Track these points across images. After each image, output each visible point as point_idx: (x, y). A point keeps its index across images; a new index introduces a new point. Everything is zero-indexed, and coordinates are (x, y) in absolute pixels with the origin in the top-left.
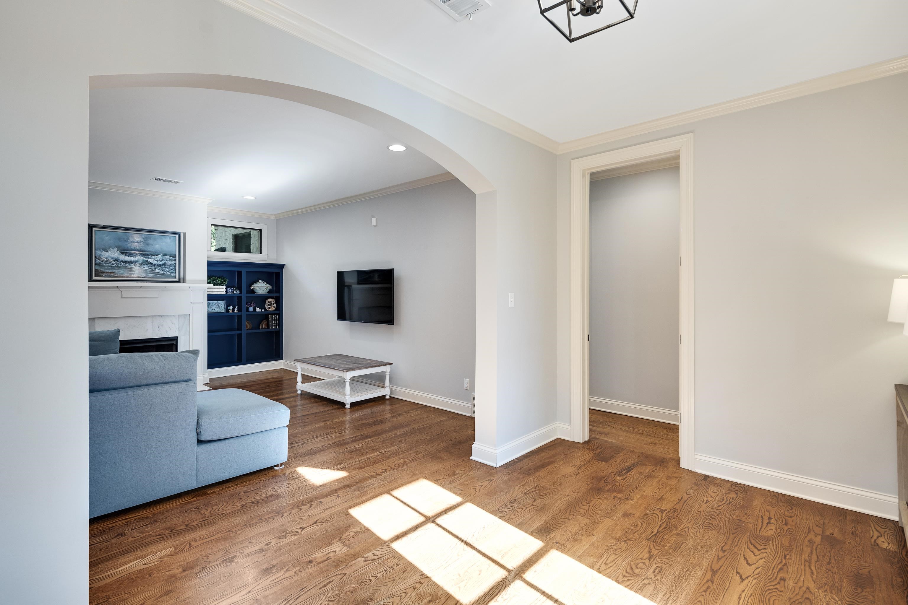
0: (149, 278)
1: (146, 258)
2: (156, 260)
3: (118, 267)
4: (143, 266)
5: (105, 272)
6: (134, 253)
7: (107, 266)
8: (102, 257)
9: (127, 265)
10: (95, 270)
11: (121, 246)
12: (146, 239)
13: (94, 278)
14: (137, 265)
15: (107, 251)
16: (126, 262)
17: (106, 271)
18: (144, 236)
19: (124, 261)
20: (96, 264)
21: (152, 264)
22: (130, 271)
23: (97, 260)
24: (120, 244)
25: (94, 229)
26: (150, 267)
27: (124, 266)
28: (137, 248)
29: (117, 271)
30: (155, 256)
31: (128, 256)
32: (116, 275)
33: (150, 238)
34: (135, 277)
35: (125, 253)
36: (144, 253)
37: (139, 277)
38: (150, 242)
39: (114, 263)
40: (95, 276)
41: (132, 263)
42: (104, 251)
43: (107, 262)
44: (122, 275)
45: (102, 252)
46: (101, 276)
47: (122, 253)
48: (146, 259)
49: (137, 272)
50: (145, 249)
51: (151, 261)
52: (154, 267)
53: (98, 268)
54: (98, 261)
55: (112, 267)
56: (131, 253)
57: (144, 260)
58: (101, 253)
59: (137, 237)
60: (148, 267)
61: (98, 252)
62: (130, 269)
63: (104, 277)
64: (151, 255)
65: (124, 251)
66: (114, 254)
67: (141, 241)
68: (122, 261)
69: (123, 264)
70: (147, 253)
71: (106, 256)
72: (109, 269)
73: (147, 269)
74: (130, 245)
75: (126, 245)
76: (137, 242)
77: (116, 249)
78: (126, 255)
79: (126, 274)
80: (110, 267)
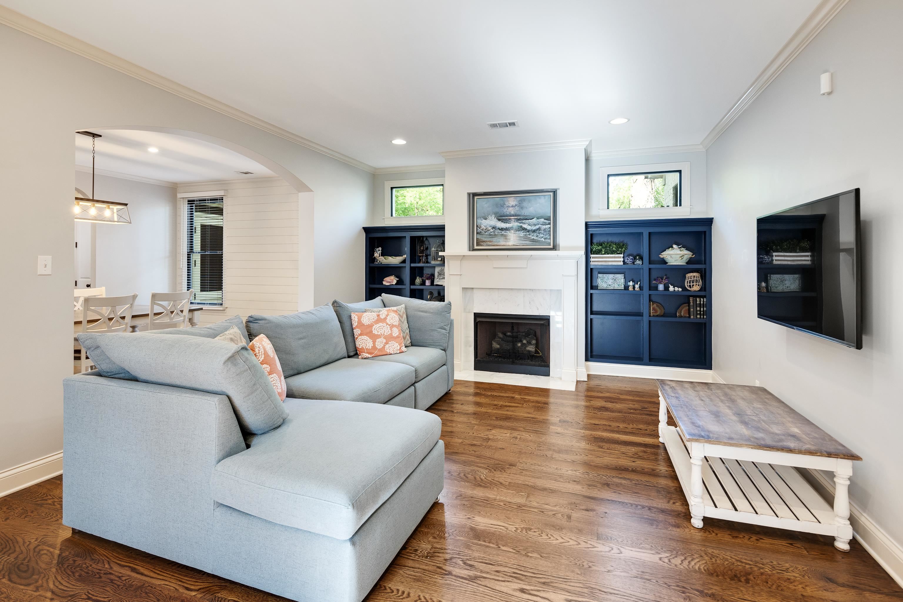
0: (523, 246)
1: (520, 223)
2: (530, 225)
3: (495, 235)
4: (517, 233)
5: (484, 241)
6: (510, 219)
7: (486, 235)
8: (482, 226)
9: (503, 232)
10: (477, 239)
11: (498, 212)
12: (521, 201)
13: (476, 247)
14: (512, 232)
15: (486, 219)
16: (502, 229)
17: (485, 239)
18: (518, 199)
19: (500, 228)
20: (477, 233)
21: (526, 229)
22: (506, 239)
23: (478, 228)
24: (497, 210)
25: (476, 197)
26: (525, 234)
27: (500, 233)
28: (512, 213)
29: (494, 239)
30: (529, 220)
31: (504, 223)
32: (493, 244)
33: (524, 200)
34: (510, 245)
35: (501, 219)
36: (519, 217)
37: (514, 245)
38: (525, 204)
39: (492, 231)
40: (477, 246)
41: (507, 230)
42: (484, 219)
43: (487, 230)
44: (498, 244)
45: (482, 220)
46: (481, 245)
47: (499, 220)
48: (521, 225)
49: (512, 239)
50: (520, 213)
51: (525, 226)
52: (528, 233)
53: (479, 237)
54: (479, 230)
55: (490, 235)
56: (506, 219)
57: (518, 226)
58: (481, 222)
59: (512, 201)
60: (522, 234)
61: (479, 221)
62: (505, 236)
63: (484, 246)
64: (525, 219)
65: (501, 218)
66: (492, 221)
67: (516, 205)
68: (499, 229)
69: (500, 231)
70: (521, 217)
71: (485, 224)
72: (488, 238)
73: (522, 235)
74: (506, 210)
75: (503, 210)
76: (512, 206)
77: (493, 216)
78: (502, 222)
79: (502, 243)
80: (488, 235)
